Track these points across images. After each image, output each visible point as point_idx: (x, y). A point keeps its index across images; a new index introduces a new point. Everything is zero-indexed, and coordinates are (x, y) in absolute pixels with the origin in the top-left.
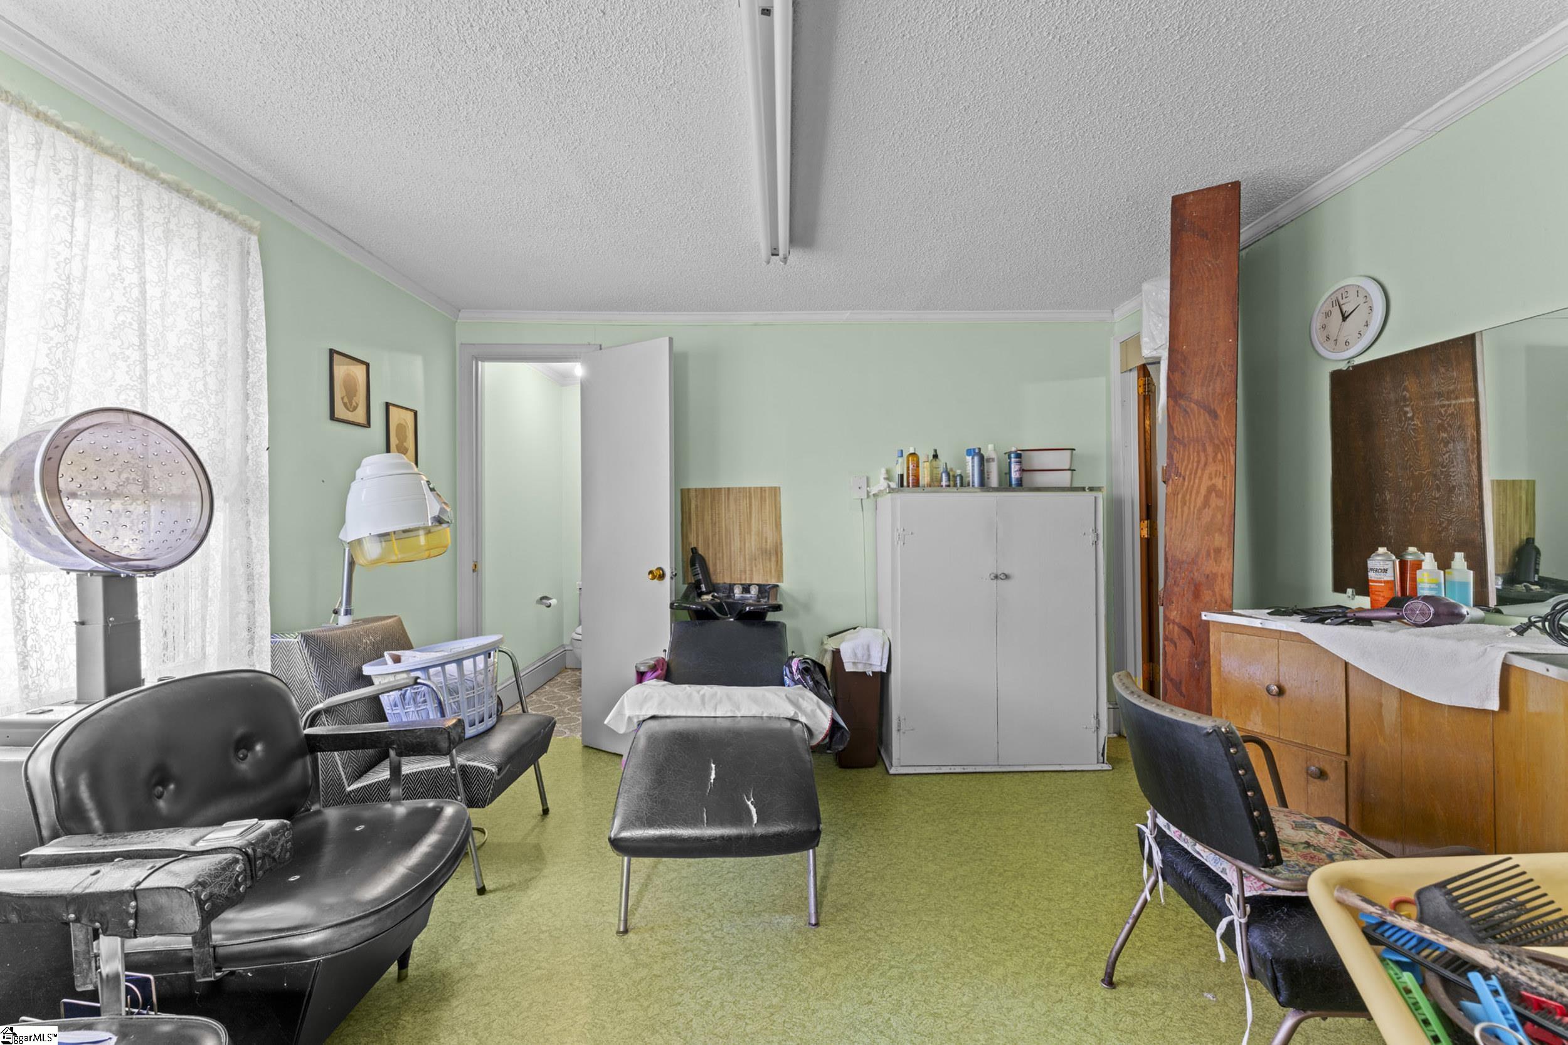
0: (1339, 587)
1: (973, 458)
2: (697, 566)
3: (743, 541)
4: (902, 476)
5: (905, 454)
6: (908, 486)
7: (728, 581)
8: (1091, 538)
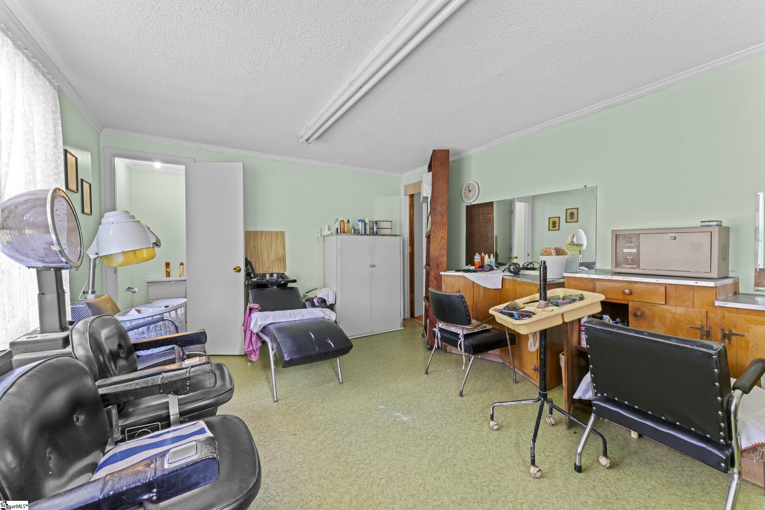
0: (467, 265)
1: (362, 223)
2: (249, 266)
3: (268, 255)
4: (337, 229)
5: (339, 221)
6: (341, 233)
7: (261, 272)
8: (399, 252)
